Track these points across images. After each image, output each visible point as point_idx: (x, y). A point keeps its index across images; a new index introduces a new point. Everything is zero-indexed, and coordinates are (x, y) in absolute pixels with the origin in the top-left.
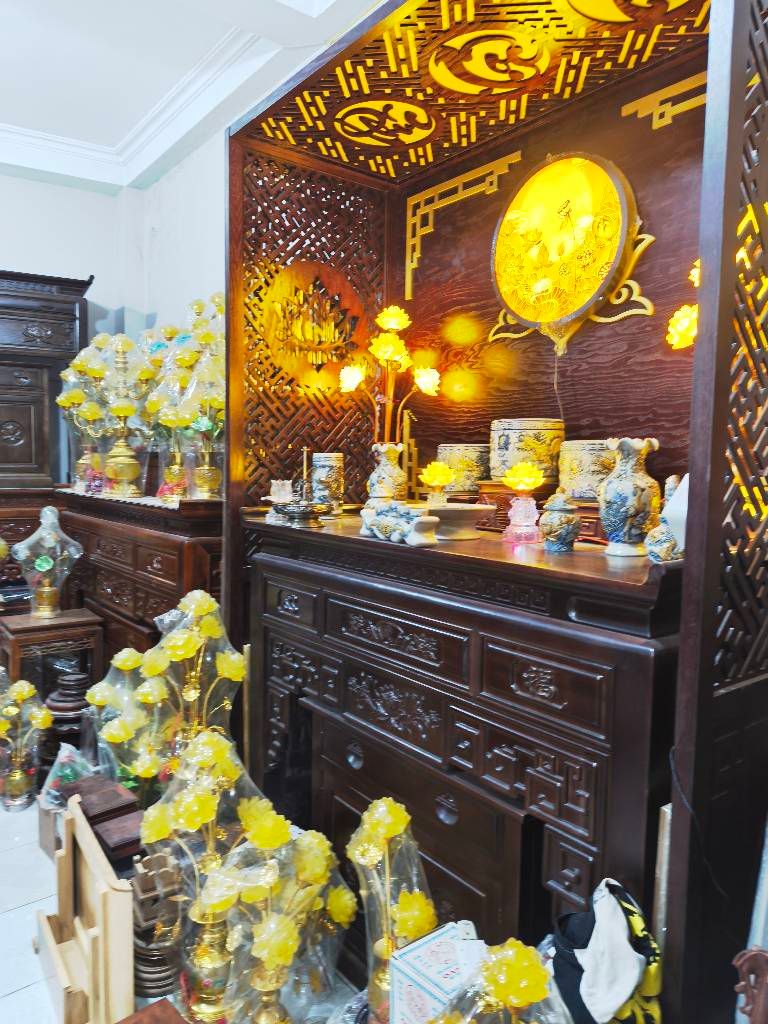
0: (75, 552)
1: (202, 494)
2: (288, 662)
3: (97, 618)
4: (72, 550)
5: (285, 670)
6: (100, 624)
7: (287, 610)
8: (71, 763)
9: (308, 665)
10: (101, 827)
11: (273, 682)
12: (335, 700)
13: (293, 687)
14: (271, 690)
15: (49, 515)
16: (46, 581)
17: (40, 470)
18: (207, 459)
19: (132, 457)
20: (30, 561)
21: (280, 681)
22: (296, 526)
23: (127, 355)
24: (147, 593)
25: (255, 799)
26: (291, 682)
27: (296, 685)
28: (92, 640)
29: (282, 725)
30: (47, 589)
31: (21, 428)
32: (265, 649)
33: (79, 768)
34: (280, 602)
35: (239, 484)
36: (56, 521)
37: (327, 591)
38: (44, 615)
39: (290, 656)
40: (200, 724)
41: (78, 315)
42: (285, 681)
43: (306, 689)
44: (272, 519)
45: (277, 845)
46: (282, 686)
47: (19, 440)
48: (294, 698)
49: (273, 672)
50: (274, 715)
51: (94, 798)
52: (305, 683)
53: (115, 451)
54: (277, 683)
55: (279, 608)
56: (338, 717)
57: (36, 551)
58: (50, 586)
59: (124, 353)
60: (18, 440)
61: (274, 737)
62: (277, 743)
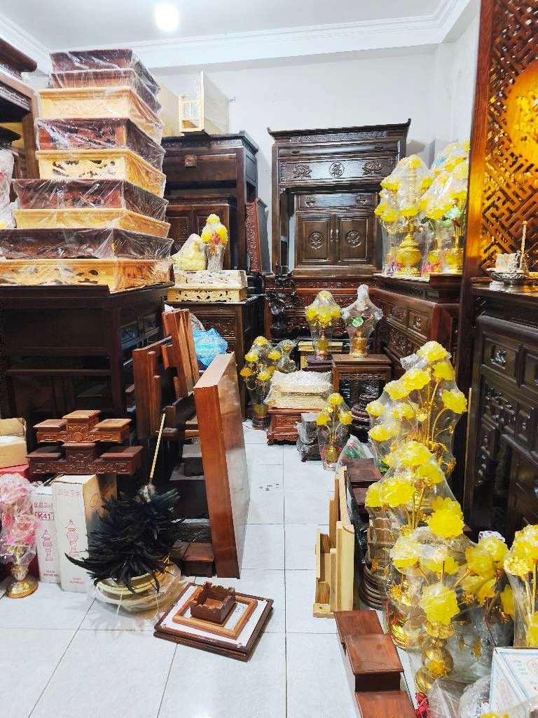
0: (378, 315)
1: (452, 270)
2: (495, 404)
3: (388, 361)
4: (376, 314)
5: (493, 411)
6: (390, 365)
7: (497, 362)
8: (354, 448)
9: (510, 408)
10: (356, 491)
11: (485, 418)
12: (526, 439)
13: (498, 425)
14: (483, 425)
15: (363, 290)
16: (359, 334)
17: (369, 262)
18: (457, 241)
19: (415, 247)
20: (350, 320)
21: (490, 419)
22: (509, 290)
23: (417, 170)
24: (413, 344)
25: (448, 499)
26: (497, 420)
27: (500, 423)
28: (384, 374)
29: (488, 453)
30: (360, 339)
31: (360, 235)
32: (481, 393)
33: (358, 453)
34: (493, 356)
35: (474, 260)
36: (367, 294)
37: (526, 346)
38: (357, 355)
39: (497, 399)
40: (430, 440)
41: (399, 151)
42: (492, 419)
43: (507, 427)
44: (495, 287)
45: (448, 535)
46: (491, 422)
47: (359, 243)
48: (498, 433)
49: (485, 411)
50: (484, 444)
51: (357, 472)
52: (506, 423)
53: (404, 243)
54: (487, 420)
55: (492, 360)
56: (527, 453)
57: (354, 314)
58: (362, 337)
59: (414, 169)
60: (357, 243)
61: (483, 461)
62: (484, 466)
